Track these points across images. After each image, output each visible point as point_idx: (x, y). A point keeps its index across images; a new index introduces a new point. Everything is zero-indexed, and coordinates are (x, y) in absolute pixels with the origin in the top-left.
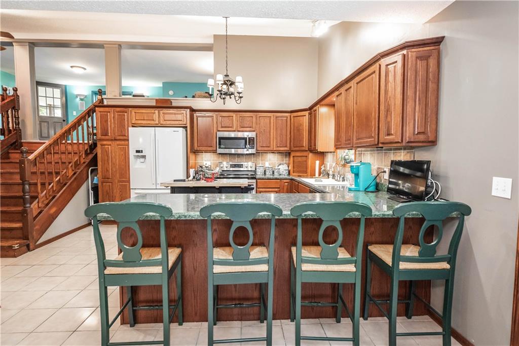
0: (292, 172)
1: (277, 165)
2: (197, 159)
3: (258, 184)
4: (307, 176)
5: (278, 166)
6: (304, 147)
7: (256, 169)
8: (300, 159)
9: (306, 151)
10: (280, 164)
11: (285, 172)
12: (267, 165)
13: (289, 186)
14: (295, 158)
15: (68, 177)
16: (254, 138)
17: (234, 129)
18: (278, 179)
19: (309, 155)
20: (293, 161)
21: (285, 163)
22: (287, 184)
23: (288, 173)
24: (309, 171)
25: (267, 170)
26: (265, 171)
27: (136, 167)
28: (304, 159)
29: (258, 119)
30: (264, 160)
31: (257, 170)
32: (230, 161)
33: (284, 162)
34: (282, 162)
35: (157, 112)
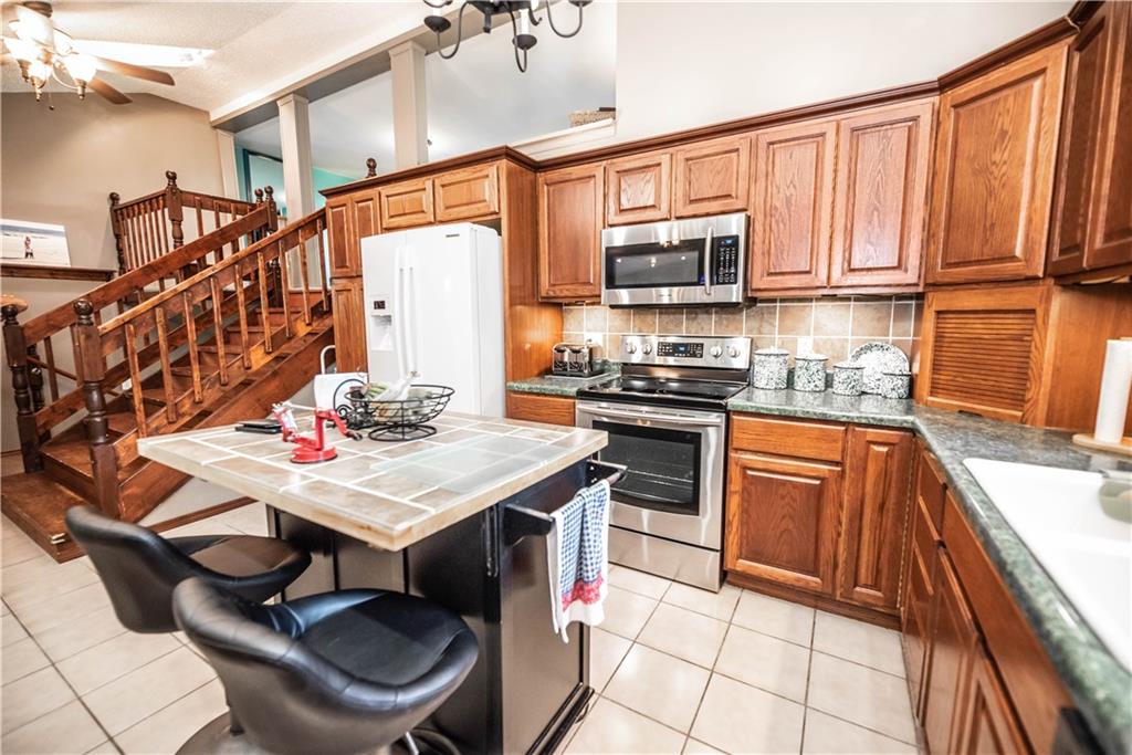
0: (924, 386)
1: (850, 350)
2: (567, 325)
3: (736, 433)
4: (1023, 421)
5: (857, 356)
6: (1013, 258)
7: (751, 363)
8: (977, 327)
9: (1033, 280)
10: (870, 348)
11: (887, 386)
12: (805, 347)
13: (894, 466)
14: (951, 323)
15: (249, 368)
16: (736, 239)
17: (663, 213)
18: (836, 422)
19: (1048, 300)
20: (939, 337)
21: (894, 344)
22: (884, 449)
23: (903, 391)
24: (1040, 392)
25: (798, 373)
26: (791, 373)
27: (381, 348)
28: (1013, 325)
29: (762, 154)
30: (792, 330)
31: (757, 368)
32: (664, 331)
33: (891, 338)
34: (878, 340)
35: (428, 184)
